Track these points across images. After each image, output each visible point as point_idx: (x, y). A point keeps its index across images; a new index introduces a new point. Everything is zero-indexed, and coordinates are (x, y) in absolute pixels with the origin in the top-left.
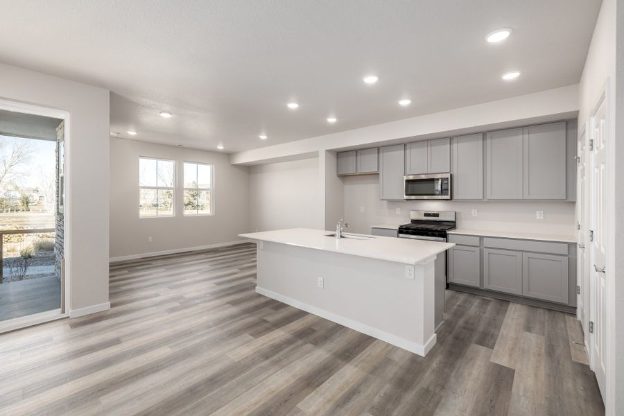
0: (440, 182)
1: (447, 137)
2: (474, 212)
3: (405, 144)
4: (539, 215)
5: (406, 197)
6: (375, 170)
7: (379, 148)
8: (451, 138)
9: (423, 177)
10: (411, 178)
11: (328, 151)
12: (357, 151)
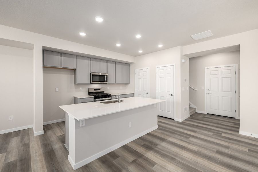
0: (105, 77)
3: (91, 58)
5: (92, 82)
6: (74, 67)
7: (77, 56)
8: (107, 61)
12: (62, 53)
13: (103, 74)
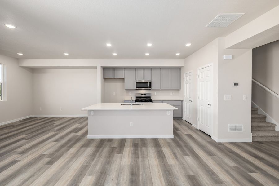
0: (148, 83)
1: (150, 68)
2: (156, 93)
3: (135, 68)
4: (171, 94)
5: (136, 88)
6: (122, 77)
7: (124, 68)
8: (151, 68)
9: (143, 81)
10: (138, 81)
11: (101, 67)
12: (114, 69)
13: (146, 81)
